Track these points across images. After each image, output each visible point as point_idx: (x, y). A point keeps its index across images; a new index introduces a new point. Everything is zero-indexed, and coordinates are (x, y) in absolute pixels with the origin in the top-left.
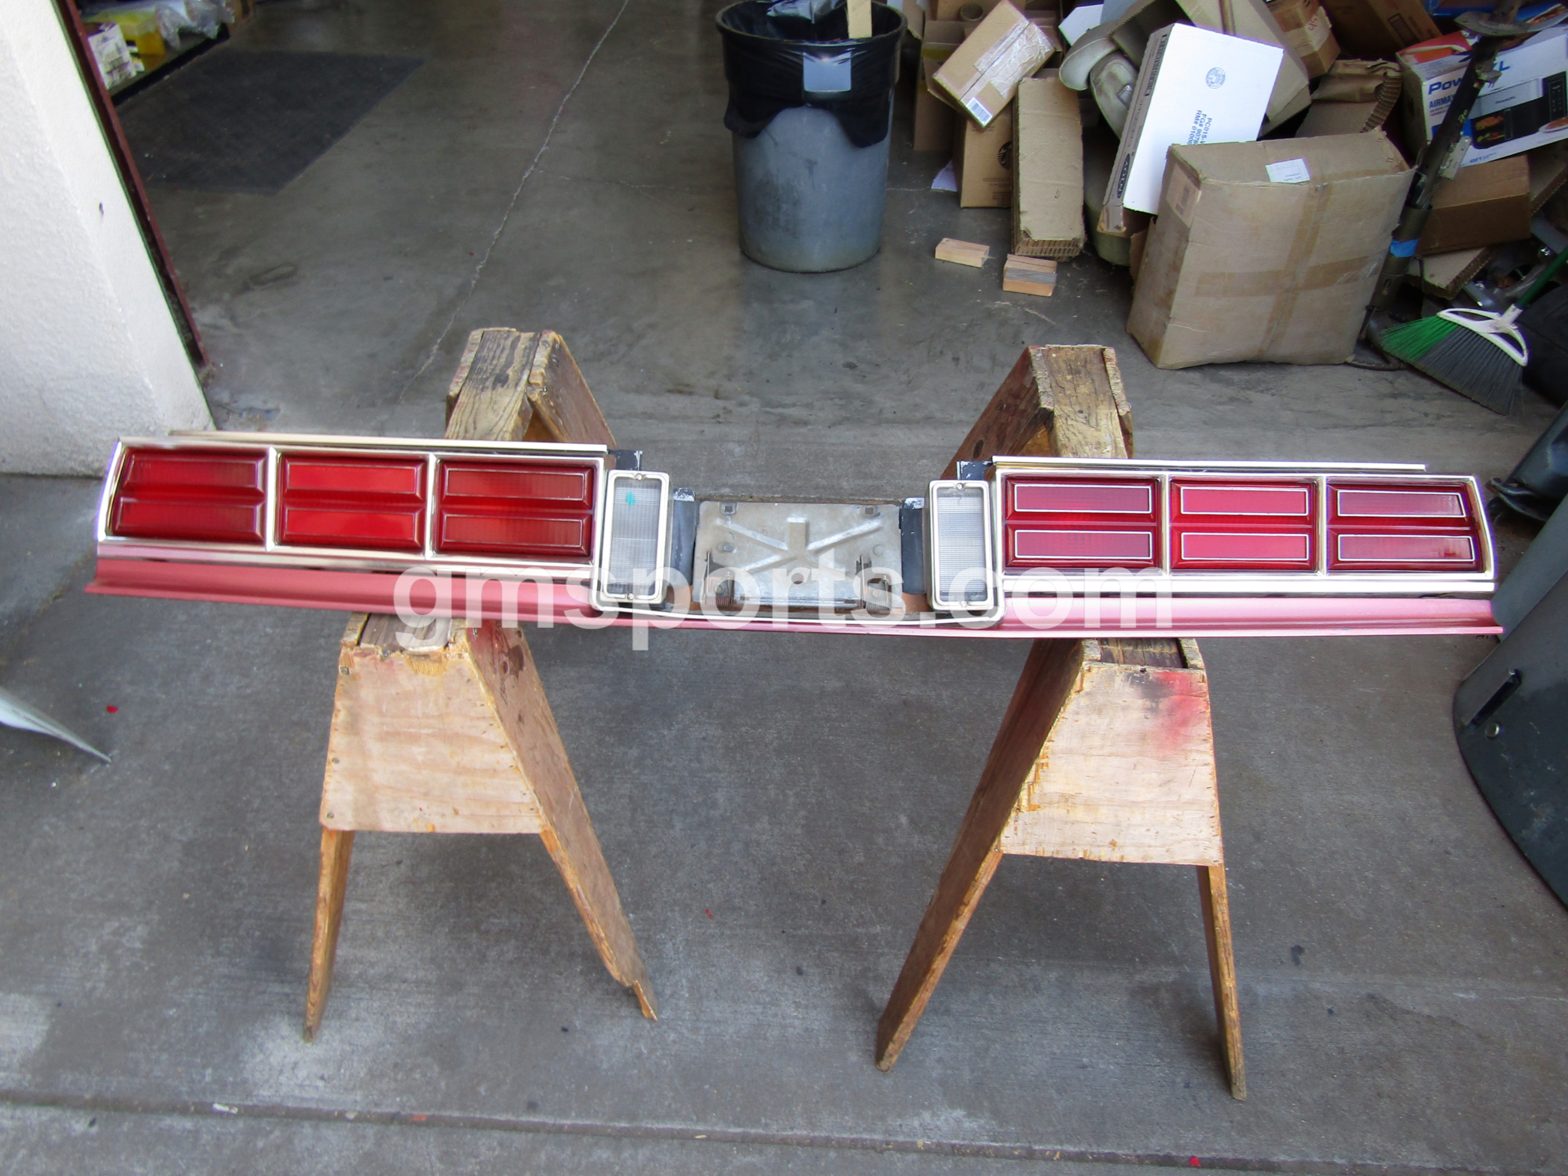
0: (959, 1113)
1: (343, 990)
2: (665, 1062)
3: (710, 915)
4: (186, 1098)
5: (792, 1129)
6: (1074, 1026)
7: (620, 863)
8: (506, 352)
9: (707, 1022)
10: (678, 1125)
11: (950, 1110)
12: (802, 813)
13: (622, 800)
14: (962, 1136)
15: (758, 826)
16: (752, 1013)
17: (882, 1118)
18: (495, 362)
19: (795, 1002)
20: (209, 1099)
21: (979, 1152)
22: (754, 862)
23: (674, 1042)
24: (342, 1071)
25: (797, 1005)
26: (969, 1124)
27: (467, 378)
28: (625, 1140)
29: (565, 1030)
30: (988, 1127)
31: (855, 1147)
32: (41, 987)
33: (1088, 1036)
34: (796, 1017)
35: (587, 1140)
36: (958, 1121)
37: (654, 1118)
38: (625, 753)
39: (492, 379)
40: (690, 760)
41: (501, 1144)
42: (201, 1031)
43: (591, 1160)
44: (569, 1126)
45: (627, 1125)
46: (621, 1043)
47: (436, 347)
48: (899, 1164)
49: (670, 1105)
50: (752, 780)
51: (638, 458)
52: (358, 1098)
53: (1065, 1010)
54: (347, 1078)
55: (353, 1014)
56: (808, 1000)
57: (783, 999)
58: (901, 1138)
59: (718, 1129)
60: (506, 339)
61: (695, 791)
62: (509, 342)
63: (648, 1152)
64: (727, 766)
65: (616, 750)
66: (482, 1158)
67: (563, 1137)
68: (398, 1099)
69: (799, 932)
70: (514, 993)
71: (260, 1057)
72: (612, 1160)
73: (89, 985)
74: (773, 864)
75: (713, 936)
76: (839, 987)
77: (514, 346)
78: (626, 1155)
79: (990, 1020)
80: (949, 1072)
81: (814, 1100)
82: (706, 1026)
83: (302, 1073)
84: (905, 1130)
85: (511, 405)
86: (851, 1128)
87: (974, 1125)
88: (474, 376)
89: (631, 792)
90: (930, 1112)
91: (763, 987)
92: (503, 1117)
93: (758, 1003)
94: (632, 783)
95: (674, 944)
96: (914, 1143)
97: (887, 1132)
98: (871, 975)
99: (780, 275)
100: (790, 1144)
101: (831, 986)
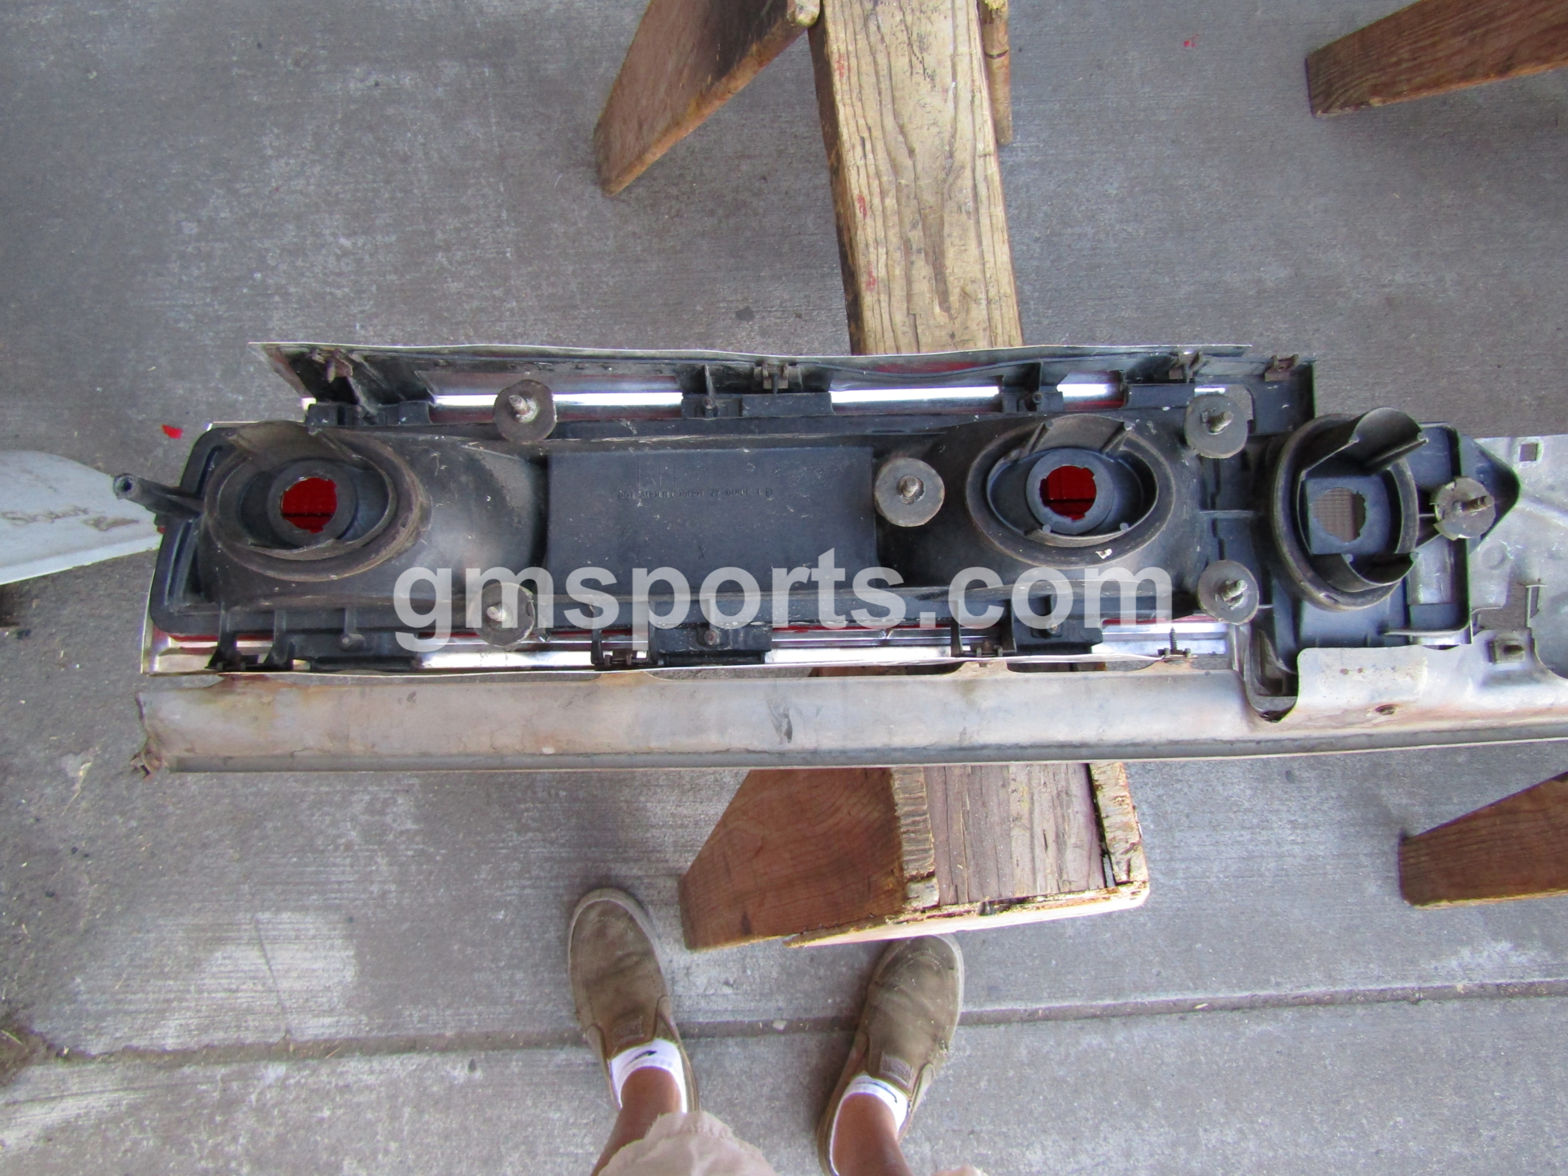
0: (1504, 946)
2: (1142, 919)
5: (1308, 986)
9: (1183, 860)
10: (1172, 997)
11: (1493, 944)
14: (1508, 974)
16: (1239, 842)
17: (1413, 962)
19: (1291, 822)
21: (1529, 991)
24: (749, 972)
25: (1294, 824)
26: (1518, 959)
28: (1115, 1021)
30: (1539, 959)
31: (1384, 1001)
32: (312, 900)
34: (1294, 842)
35: (1069, 1025)
36: (1505, 956)
37: (1143, 991)
43: (1080, 1048)
44: (1044, 1010)
45: (1112, 1002)
48: (1438, 1015)
49: (1158, 974)
52: (781, 1004)
54: (758, 980)
56: (1306, 816)
57: (1274, 818)
58: (1437, 983)
59: (1221, 995)
63: (1145, 1033)
67: (1041, 1025)
72: (1104, 1046)
73: (375, 889)
76: (1344, 794)
78: (1119, 1037)
81: (1331, 948)
83: (699, 980)
84: (1443, 973)
86: (1377, 977)
87: (1523, 959)
90: (1470, 948)
91: (1247, 805)
93: (1243, 828)
96: (1452, 988)
97: (1420, 977)
98: (1382, 772)
100: (1309, 1004)
101: (1334, 794)
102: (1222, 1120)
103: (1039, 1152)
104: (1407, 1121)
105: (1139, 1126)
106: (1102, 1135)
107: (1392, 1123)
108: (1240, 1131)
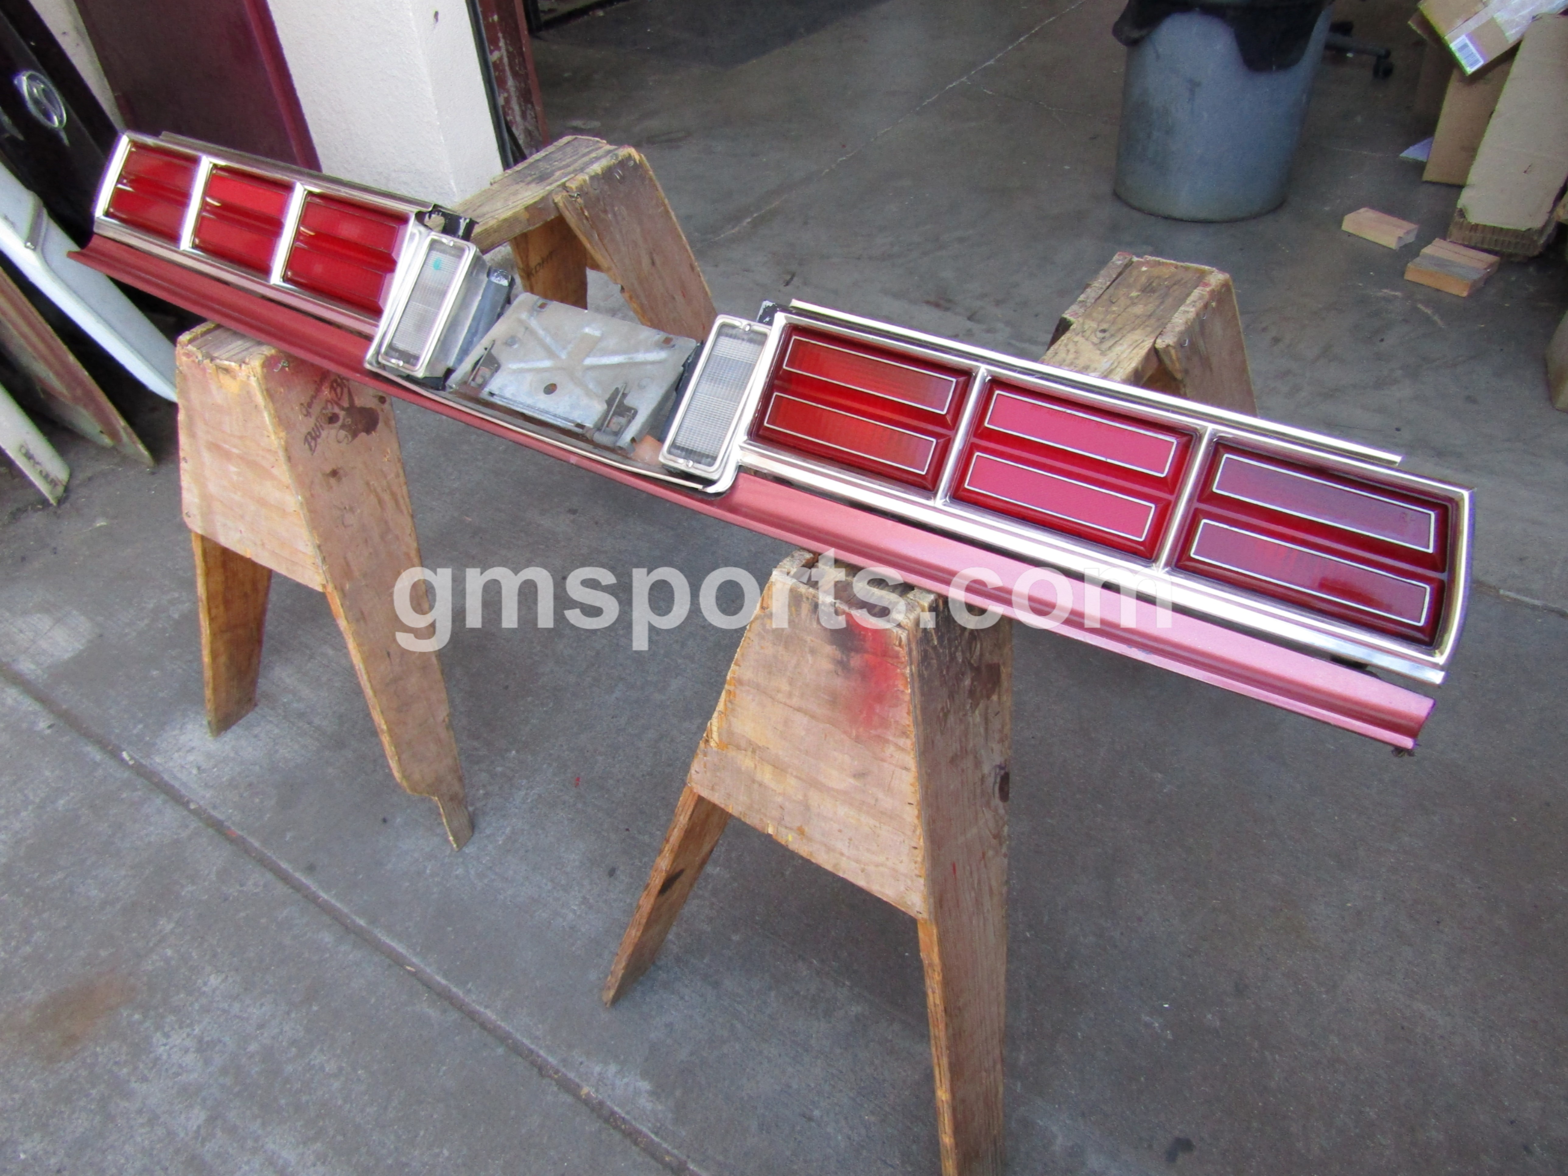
0: (645, 1085)
1: (266, 709)
2: (435, 889)
3: (578, 784)
4: (113, 738)
5: (486, 1007)
6: (834, 1071)
9: (497, 874)
10: (401, 948)
11: (638, 1077)
14: (629, 1109)
16: (540, 887)
17: (571, 1046)
18: (555, 163)
19: (584, 898)
20: (123, 746)
21: (632, 1135)
22: (655, 754)
23: (457, 877)
24: (215, 770)
25: (584, 901)
26: (645, 1103)
28: (352, 936)
29: (385, 821)
30: (660, 1116)
31: (525, 1058)
32: (100, 619)
33: (841, 1091)
34: (574, 912)
35: (326, 919)
36: (637, 1092)
37: (388, 931)
39: (537, 176)
41: (265, 886)
42: (161, 695)
43: (315, 937)
44: (323, 900)
45: (364, 925)
46: (416, 855)
47: (749, 220)
48: (549, 1097)
49: (408, 927)
52: (208, 796)
53: (838, 1051)
54: (214, 777)
55: (256, 731)
56: (597, 902)
57: (577, 888)
58: (571, 1075)
59: (428, 970)
60: (588, 147)
62: (587, 150)
63: (360, 956)
66: (245, 889)
67: (312, 906)
68: (230, 811)
69: (641, 837)
70: (375, 771)
71: (176, 732)
72: (329, 946)
73: (127, 630)
74: (669, 765)
75: (564, 803)
77: (587, 154)
78: (343, 948)
79: (752, 1017)
80: (669, 1041)
81: (526, 994)
82: (493, 877)
83: (191, 758)
84: (582, 1069)
85: (527, 199)
86: (537, 1038)
87: (649, 1106)
90: (619, 1067)
91: (569, 869)
92: (284, 865)
93: (552, 880)
95: (526, 794)
96: (579, 1086)
97: (564, 1061)
100: (473, 1020)
101: (628, 901)
102: (339, 1051)
103: (220, 979)
104: (449, 1159)
105: (288, 1013)
106: (263, 1000)
107: (437, 1150)
108: (341, 1069)
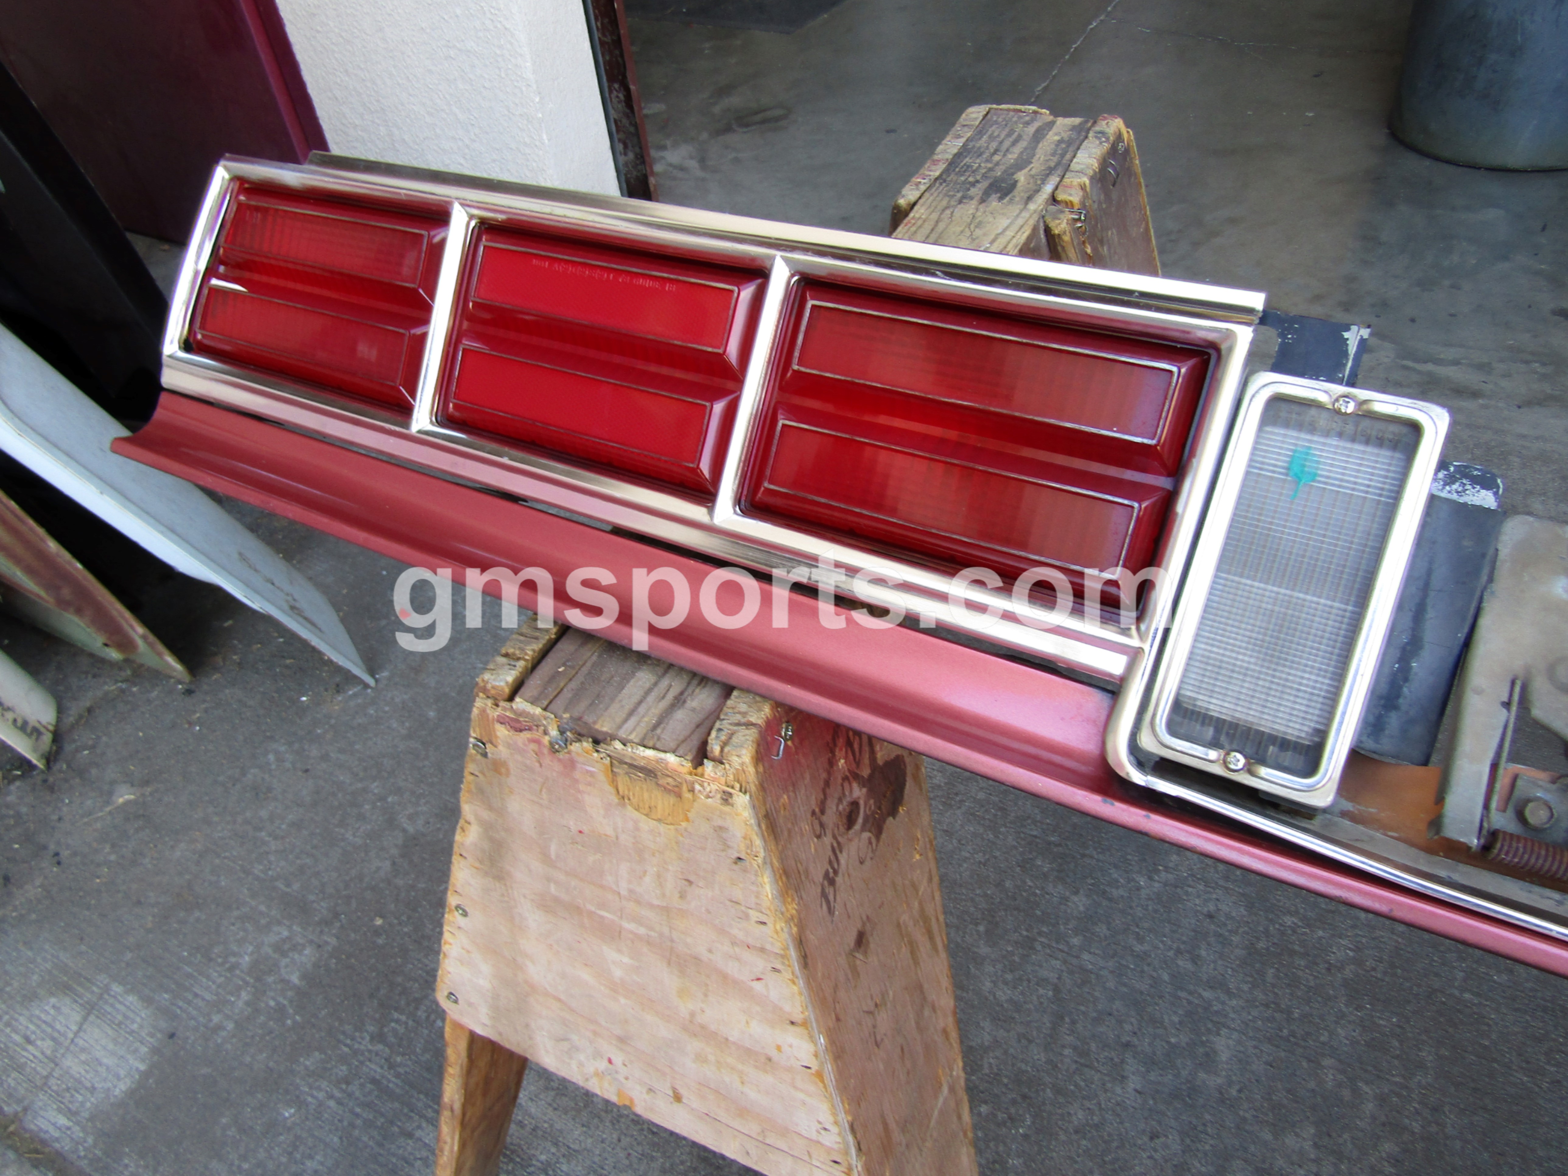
7: (1011, 1118)
8: (1022, 144)
12: (1388, 1147)
13: (1041, 991)
15: (1290, 1141)
18: (996, 158)
27: (936, 179)
32: (163, 998)
38: (1065, 900)
39: (984, 185)
40: (1179, 952)
50: (1293, 1034)
51: (1352, 349)
60: (1027, 124)
61: (1176, 1019)
62: (1031, 129)
64: (1245, 987)
65: (1050, 888)
73: (216, 1019)
77: (1039, 135)
85: (1010, 233)
88: (953, 177)
89: (1059, 978)
94: (1065, 962)
99: (1451, 169)
